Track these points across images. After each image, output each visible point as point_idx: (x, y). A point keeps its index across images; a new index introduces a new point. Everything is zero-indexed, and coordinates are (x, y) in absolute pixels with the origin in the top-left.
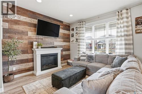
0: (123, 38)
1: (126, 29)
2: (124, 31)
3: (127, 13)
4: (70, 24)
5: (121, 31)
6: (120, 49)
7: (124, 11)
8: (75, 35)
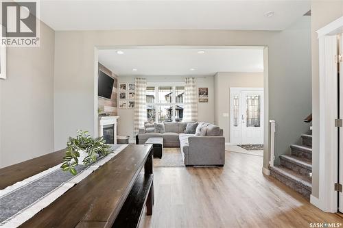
0: (190, 106)
1: (192, 97)
2: (191, 99)
3: (193, 82)
4: (117, 76)
5: (188, 99)
6: (188, 116)
7: (191, 79)
8: (127, 95)
